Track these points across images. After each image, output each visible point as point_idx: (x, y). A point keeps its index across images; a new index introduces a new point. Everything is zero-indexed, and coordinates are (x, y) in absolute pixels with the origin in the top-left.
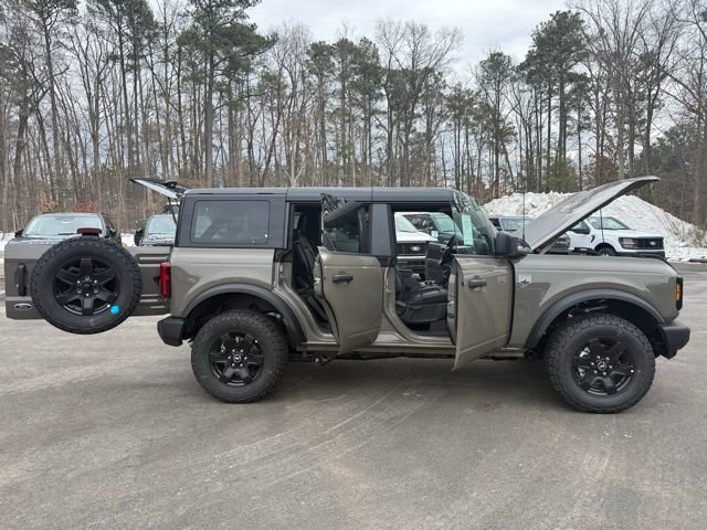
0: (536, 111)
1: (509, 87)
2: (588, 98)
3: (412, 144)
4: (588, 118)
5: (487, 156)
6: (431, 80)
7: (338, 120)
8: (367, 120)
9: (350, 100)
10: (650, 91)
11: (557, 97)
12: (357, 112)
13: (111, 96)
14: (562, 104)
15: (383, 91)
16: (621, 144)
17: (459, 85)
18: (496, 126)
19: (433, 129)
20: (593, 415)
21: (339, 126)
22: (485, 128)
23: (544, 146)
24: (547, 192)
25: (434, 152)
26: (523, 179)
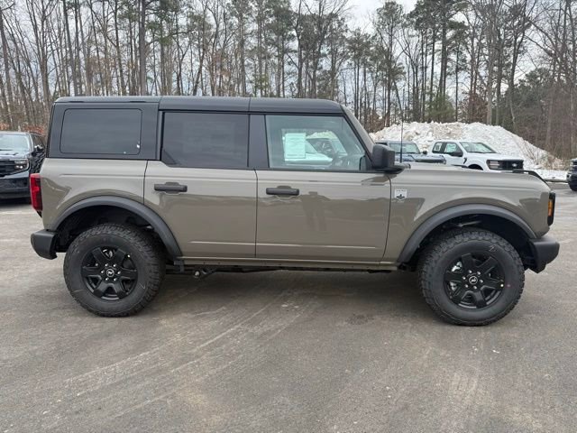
0: (423, 54)
1: (400, 32)
2: (465, 44)
3: (319, 80)
4: (464, 61)
5: (381, 91)
6: (335, 25)
7: (256, 57)
8: (280, 57)
9: (266, 40)
10: (516, 38)
11: (440, 42)
12: (272, 50)
13: (57, 31)
14: (444, 48)
15: (294, 32)
16: (490, 83)
17: (359, 29)
18: (390, 66)
19: (336, 66)
20: (462, 328)
21: (257, 62)
22: (380, 68)
23: (428, 84)
24: (429, 122)
25: (337, 87)
26: (410, 112)
